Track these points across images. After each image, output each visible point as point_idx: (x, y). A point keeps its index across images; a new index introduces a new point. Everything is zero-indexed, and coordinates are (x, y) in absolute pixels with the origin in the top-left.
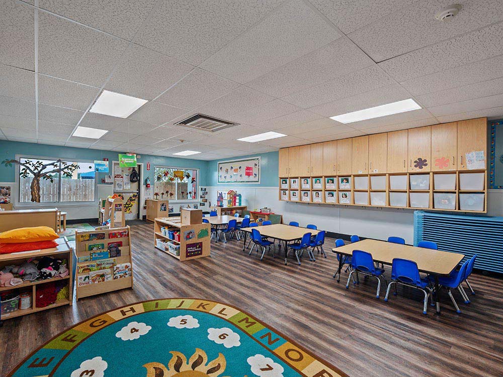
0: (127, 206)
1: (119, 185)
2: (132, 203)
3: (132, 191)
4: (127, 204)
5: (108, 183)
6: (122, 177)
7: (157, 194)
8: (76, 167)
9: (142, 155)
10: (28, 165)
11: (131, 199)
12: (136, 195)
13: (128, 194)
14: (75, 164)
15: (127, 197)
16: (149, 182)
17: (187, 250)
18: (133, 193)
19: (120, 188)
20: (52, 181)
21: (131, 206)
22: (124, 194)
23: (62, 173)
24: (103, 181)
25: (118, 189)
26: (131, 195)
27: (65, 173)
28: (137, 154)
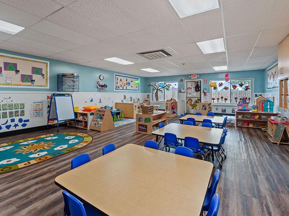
0: (194, 105)
1: (190, 94)
2: (197, 104)
3: (196, 96)
4: (194, 104)
5: (182, 92)
6: (191, 89)
7: (213, 99)
8: (170, 85)
9: (200, 74)
10: (155, 86)
11: (196, 102)
12: (200, 99)
13: (195, 99)
14: (170, 84)
15: (194, 100)
16: (205, 91)
17: (139, 127)
18: (197, 98)
19: (190, 95)
20: (162, 92)
21: (196, 106)
22: (192, 99)
23: (165, 88)
24: (180, 92)
25: (189, 95)
26: (197, 99)
27: (166, 88)
28: (198, 74)
